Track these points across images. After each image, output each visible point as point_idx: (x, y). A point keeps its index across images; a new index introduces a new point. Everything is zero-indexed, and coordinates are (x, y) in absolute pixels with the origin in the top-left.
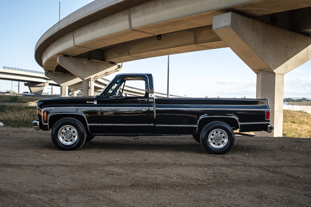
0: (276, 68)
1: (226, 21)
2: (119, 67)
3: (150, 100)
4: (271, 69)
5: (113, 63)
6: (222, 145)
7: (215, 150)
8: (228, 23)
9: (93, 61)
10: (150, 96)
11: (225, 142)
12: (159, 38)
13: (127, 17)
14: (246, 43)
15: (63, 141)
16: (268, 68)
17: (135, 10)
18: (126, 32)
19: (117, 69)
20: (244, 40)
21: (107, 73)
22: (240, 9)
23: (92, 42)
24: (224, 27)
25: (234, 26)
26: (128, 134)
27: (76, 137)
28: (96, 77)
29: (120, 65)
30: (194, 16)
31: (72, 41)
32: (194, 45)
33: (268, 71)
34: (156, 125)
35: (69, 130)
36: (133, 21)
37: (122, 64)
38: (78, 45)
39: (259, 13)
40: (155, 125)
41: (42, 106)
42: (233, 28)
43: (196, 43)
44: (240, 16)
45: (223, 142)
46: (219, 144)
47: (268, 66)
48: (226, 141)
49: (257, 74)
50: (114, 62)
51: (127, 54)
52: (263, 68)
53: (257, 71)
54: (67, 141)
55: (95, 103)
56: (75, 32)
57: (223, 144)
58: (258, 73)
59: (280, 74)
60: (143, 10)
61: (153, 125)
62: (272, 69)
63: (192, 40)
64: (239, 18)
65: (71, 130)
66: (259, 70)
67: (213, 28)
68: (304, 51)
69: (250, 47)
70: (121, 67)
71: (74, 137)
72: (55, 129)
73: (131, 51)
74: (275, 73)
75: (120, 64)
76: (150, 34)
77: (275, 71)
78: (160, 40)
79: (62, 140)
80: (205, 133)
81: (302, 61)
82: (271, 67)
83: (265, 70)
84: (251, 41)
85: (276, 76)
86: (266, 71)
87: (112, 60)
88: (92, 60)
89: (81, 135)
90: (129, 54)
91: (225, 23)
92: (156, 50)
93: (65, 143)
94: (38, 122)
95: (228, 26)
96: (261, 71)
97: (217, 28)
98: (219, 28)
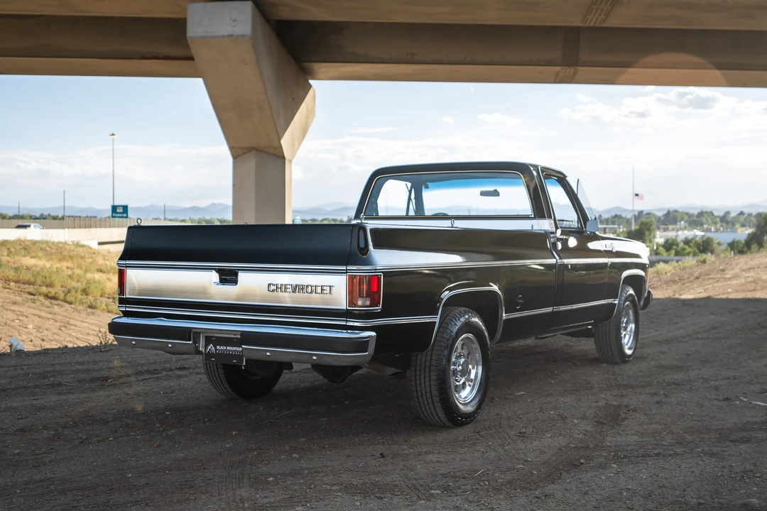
1: (234, 21)
4: (281, 147)
8: (243, 27)
20: (262, 75)
24: (231, 36)
25: (253, 37)
33: (270, 153)
42: (253, 43)
47: (279, 141)
52: (263, 144)
53: (240, 151)
59: (289, 161)
66: (251, 148)
67: (189, 35)
68: (303, 107)
74: (285, 159)
83: (265, 149)
85: (286, 165)
86: (266, 152)
91: (233, 26)
95: (243, 36)
96: (254, 152)
97: (206, 34)
98: (213, 37)
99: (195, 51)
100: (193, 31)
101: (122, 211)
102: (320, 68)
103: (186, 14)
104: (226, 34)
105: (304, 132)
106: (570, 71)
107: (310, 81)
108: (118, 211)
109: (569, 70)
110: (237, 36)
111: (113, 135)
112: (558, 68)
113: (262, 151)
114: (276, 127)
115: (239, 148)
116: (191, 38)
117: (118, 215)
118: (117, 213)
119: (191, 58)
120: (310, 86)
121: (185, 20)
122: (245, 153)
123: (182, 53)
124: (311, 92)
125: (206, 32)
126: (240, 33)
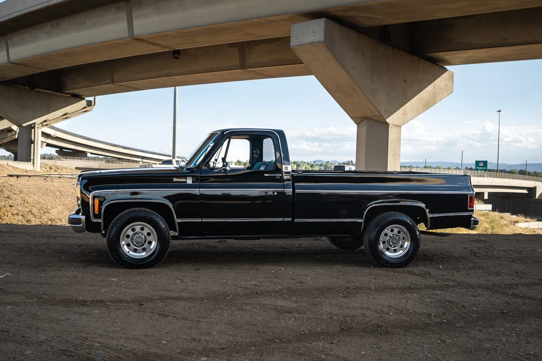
0: (389, 116)
1: (315, 33)
2: (89, 104)
3: (285, 177)
4: (382, 116)
5: (79, 98)
6: (401, 252)
7: (390, 260)
8: (320, 36)
9: (39, 92)
10: (284, 170)
11: (405, 246)
12: (176, 55)
13: (124, 15)
14: (347, 72)
15: (129, 252)
16: (378, 114)
17: (140, 3)
18: (121, 41)
19: (85, 107)
20: (343, 67)
21: (66, 114)
22: (340, 14)
23: (47, 56)
24: (313, 43)
25: (328, 42)
26: (244, 236)
27: (154, 244)
28: (45, 121)
29: (91, 101)
30: (255, 20)
31: (5, 53)
32: (240, 70)
33: (377, 121)
34: (296, 220)
35: (139, 230)
36: (136, 23)
37: (95, 99)
38: (17, 62)
39: (368, 23)
40: (293, 220)
41: (89, 188)
42: (327, 46)
43: (243, 66)
44: (338, 26)
45: (402, 246)
46: (395, 251)
47: (379, 112)
48: (407, 244)
49: (358, 124)
50: (80, 95)
51: (109, 80)
52: (369, 114)
53: (359, 120)
54: (135, 251)
55: (189, 182)
56: (10, 35)
57: (403, 250)
58: (360, 123)
59: (396, 126)
60: (157, 4)
61: (290, 219)
62: (384, 117)
63: (237, 62)
64: (337, 28)
65: (143, 232)
66: (363, 117)
67: (291, 44)
68: (430, 88)
69: (353, 80)
70: (93, 104)
71: (150, 243)
72: (114, 229)
73: (116, 77)
74: (388, 124)
75: (91, 99)
76: (165, 47)
77: (388, 120)
78: (177, 58)
79: (128, 250)
80: (375, 232)
81: (428, 105)
82: (382, 112)
83: (372, 118)
84: (354, 68)
85: (390, 129)
86: (374, 120)
87: (76, 91)
88: (37, 90)
89: (163, 240)
90: (113, 82)
91: (314, 36)
92: (167, 75)
93: (132, 254)
94: (83, 218)
95: (319, 42)
96: (366, 120)
97: (299, 44)
98: (303, 44)
100: (294, 42)
101: (483, 165)
103: (290, 33)
104: (310, 42)
108: (480, 165)
111: (500, 111)
115: (356, 118)
116: (293, 47)
118: (479, 167)
119: (302, 62)
120: (446, 70)
121: (290, 37)
122: (362, 121)
124: (445, 75)
125: (300, 42)
126: (317, 41)
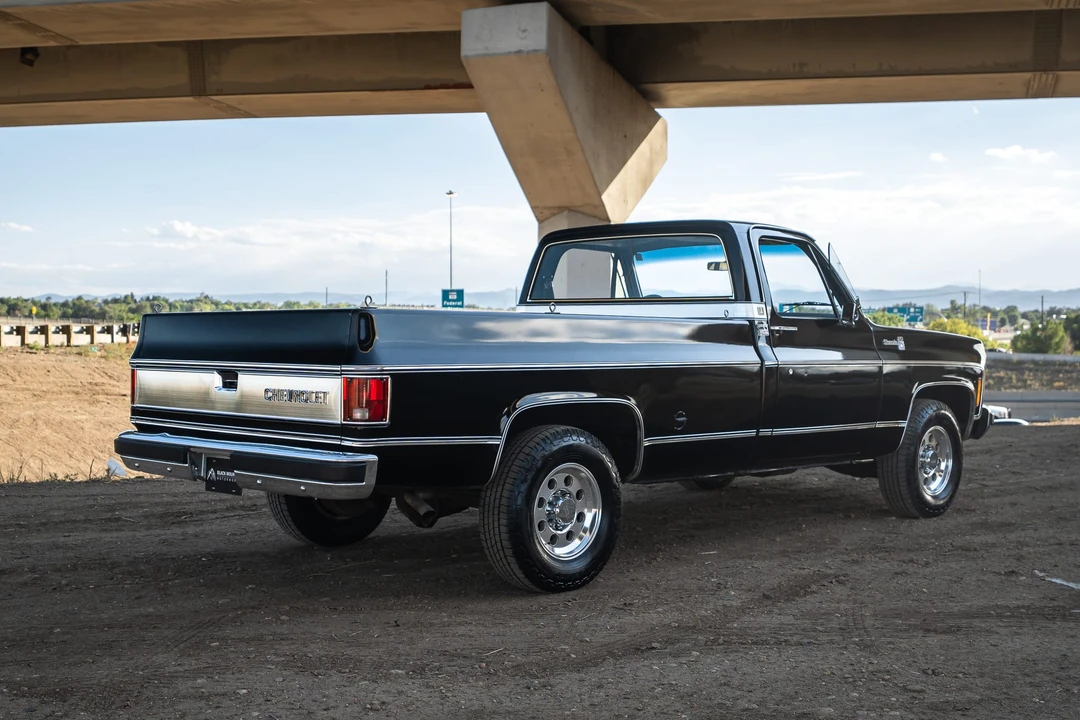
1: (524, 31)
4: (603, 205)
8: (537, 40)
12: (29, 56)
14: (569, 115)
20: (567, 105)
24: (519, 52)
25: (551, 52)
32: (191, 99)
33: (588, 215)
42: (550, 61)
43: (198, 90)
47: (599, 196)
52: (578, 201)
53: (547, 213)
58: (547, 219)
63: (182, 78)
66: (560, 207)
67: (464, 53)
68: (644, 147)
69: (575, 131)
74: (609, 221)
77: (610, 214)
78: (31, 63)
83: (580, 209)
86: (580, 212)
91: (522, 39)
95: (536, 51)
96: (566, 212)
97: (485, 52)
98: (494, 55)
99: (474, 76)
100: (469, 48)
101: (455, 297)
102: (670, 90)
103: (459, 24)
104: (513, 50)
105: (646, 182)
106: (1048, 78)
107: (658, 110)
108: (450, 297)
109: (1044, 76)
110: (528, 52)
111: (451, 193)
112: (1028, 75)
113: (575, 211)
114: (593, 176)
115: (545, 208)
116: (466, 56)
117: (451, 303)
118: (449, 301)
119: (470, 86)
120: (658, 117)
121: (459, 32)
122: (554, 215)
123: (459, 79)
124: (658, 126)
125: (486, 48)
126: (531, 48)
